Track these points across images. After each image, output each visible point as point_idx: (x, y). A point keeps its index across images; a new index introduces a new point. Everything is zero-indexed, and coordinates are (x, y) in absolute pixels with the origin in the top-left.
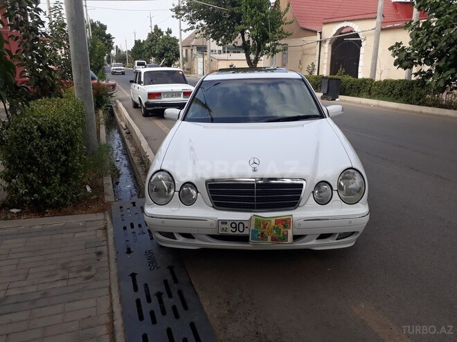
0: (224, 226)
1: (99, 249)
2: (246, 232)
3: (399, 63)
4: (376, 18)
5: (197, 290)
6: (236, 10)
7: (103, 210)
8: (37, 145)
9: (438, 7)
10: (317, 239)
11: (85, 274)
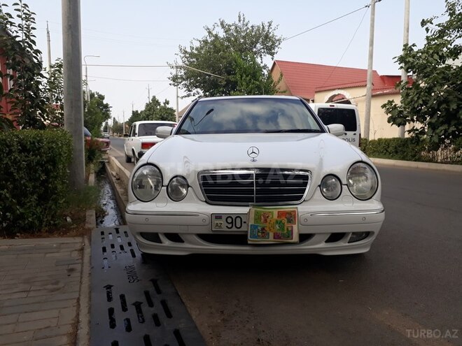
0: (218, 221)
1: (71, 267)
2: (244, 228)
3: (392, 120)
4: (366, 86)
5: (184, 301)
6: (231, 78)
7: (82, 235)
8: (15, 158)
9: (425, 68)
10: (326, 242)
11: (50, 287)
